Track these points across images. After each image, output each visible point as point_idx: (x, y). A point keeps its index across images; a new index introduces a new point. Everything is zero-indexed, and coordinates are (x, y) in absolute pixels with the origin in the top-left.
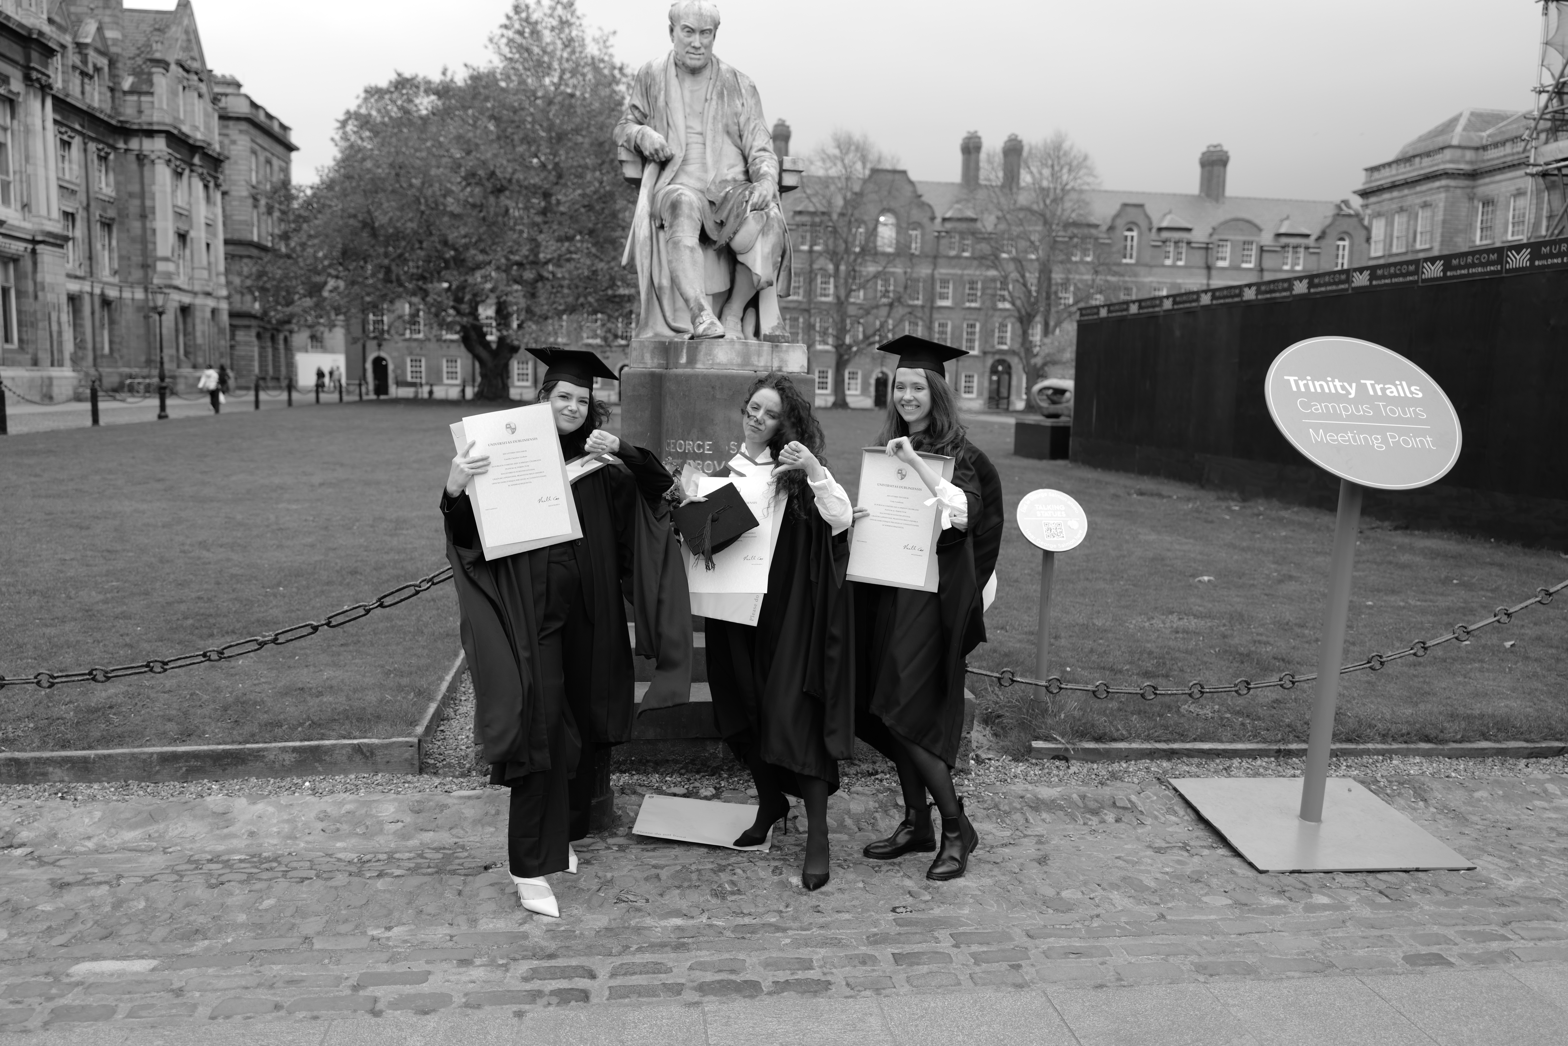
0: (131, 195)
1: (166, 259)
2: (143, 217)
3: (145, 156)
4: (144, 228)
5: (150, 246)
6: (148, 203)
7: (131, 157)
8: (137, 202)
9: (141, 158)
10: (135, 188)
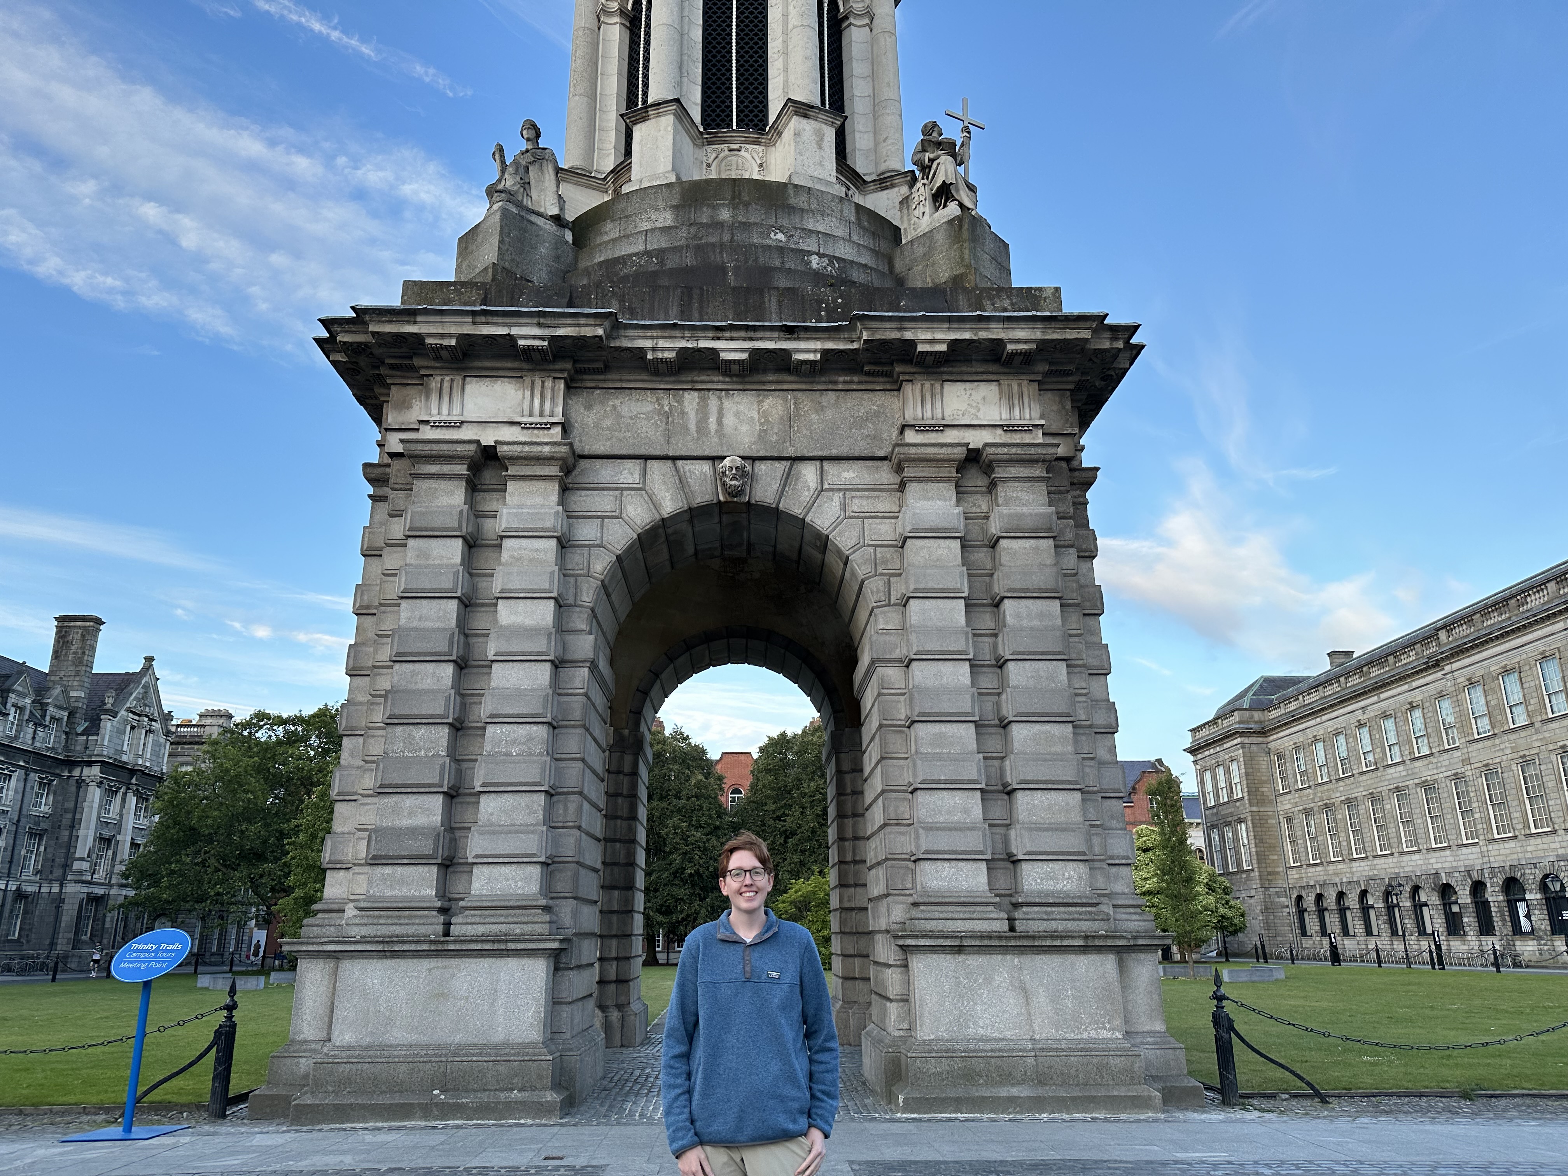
0: (66, 811)
1: (82, 859)
2: (72, 827)
3: (84, 780)
4: (71, 834)
5: (72, 850)
6: (78, 816)
7: (72, 782)
8: (70, 816)
9: (81, 783)
10: (71, 805)
